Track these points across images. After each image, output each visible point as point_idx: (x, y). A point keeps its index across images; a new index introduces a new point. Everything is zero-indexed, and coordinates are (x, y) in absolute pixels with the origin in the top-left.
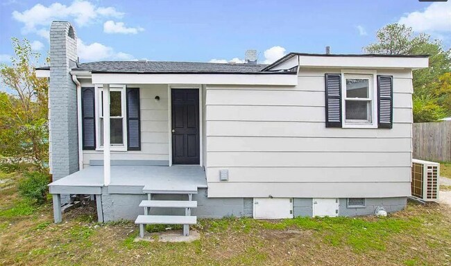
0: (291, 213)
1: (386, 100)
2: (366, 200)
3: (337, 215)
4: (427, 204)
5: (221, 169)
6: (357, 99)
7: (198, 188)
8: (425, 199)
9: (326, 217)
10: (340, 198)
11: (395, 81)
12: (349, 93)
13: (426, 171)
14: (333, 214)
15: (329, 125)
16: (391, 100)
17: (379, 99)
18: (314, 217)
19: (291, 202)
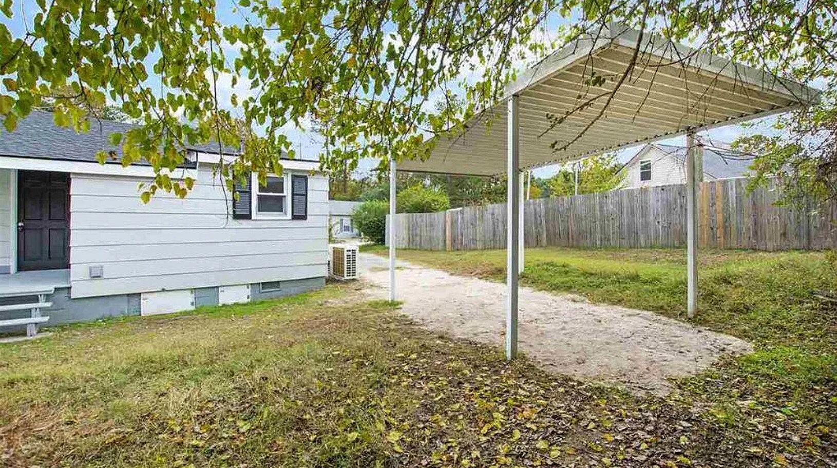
0: (192, 304)
1: (301, 195)
2: (281, 284)
3: (249, 300)
4: (347, 282)
5: (90, 265)
6: (271, 194)
7: (56, 289)
8: (346, 278)
9: (235, 304)
10: (251, 284)
11: (309, 180)
12: (262, 189)
13: (346, 253)
14: (245, 300)
15: (236, 217)
16: (306, 195)
17: (293, 195)
18: (220, 305)
19: (192, 293)
